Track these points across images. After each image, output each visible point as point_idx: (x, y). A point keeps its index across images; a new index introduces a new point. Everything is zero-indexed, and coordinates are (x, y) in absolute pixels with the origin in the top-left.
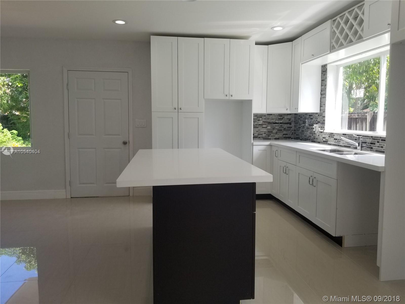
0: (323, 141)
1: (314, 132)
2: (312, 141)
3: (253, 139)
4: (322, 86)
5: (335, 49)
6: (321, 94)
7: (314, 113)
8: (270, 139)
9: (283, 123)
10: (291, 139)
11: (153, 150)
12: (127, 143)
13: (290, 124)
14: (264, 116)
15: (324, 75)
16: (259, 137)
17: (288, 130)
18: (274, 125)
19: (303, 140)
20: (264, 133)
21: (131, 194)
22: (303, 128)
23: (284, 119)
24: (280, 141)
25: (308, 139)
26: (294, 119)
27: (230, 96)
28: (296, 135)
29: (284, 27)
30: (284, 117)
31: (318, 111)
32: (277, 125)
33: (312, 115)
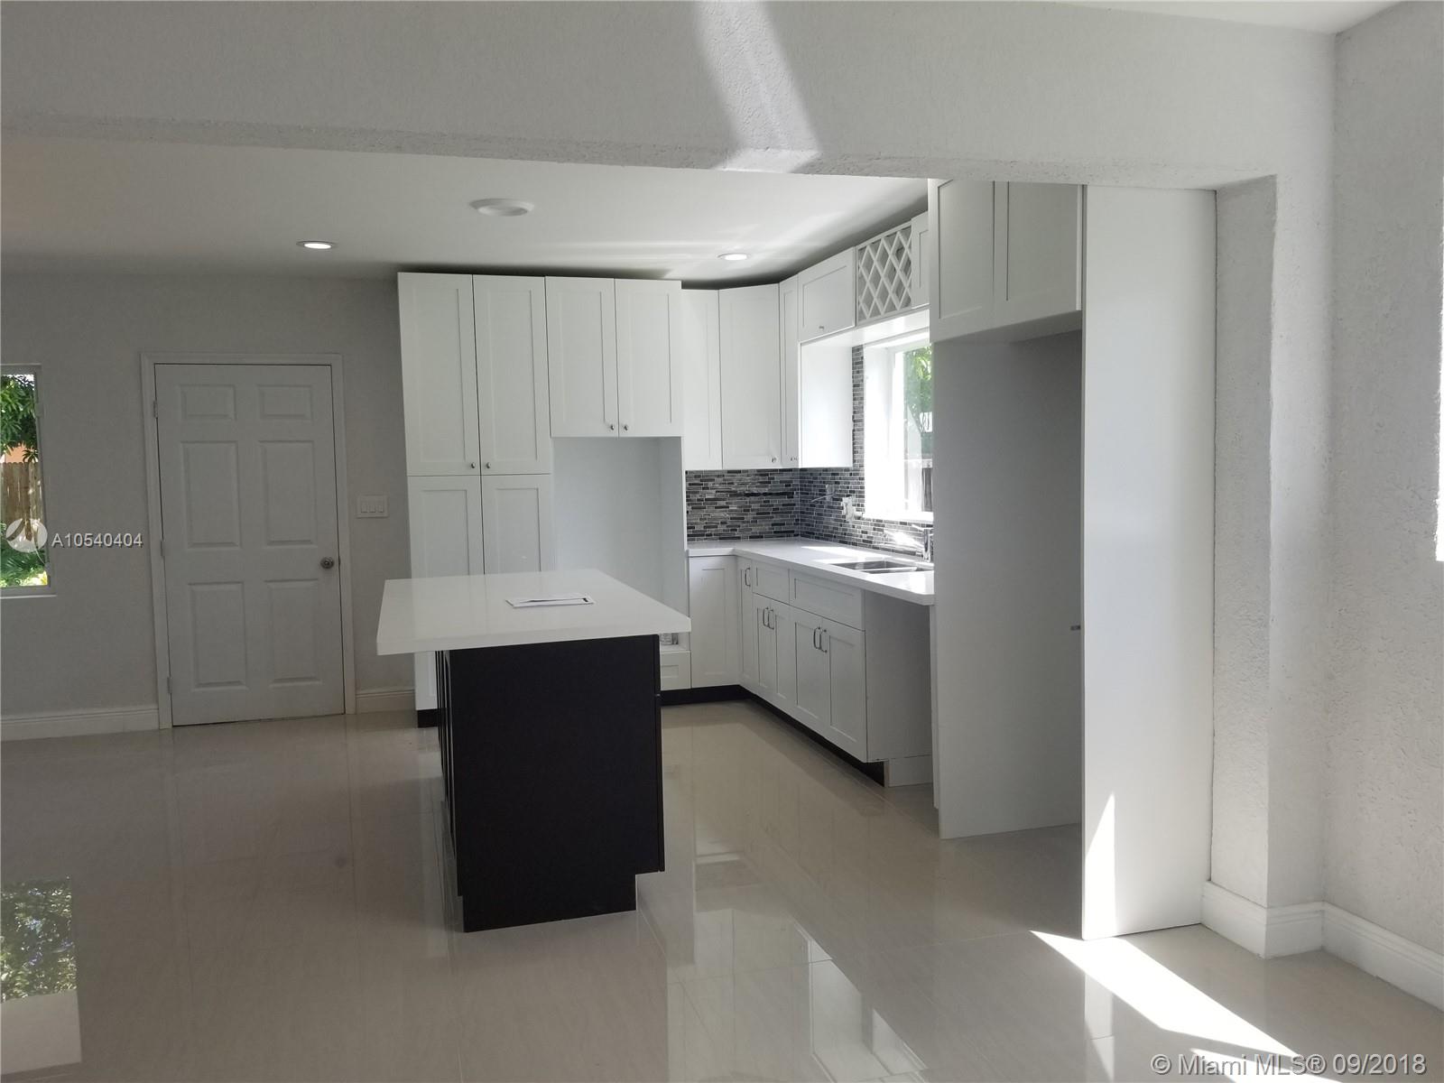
0: (864, 541)
1: (844, 517)
2: (841, 542)
3: (688, 540)
4: (854, 399)
5: (879, 317)
6: (854, 421)
7: (841, 469)
8: (739, 538)
9: (770, 494)
10: (795, 536)
11: (415, 581)
12: (333, 563)
13: (790, 495)
14: (718, 476)
15: (858, 372)
16: (707, 535)
17: (786, 513)
18: (748, 499)
19: (823, 539)
20: (722, 523)
21: (350, 710)
22: (820, 507)
23: (774, 482)
24: (764, 542)
25: (831, 536)
26: (801, 482)
27: (622, 429)
28: (807, 525)
29: (748, 254)
30: (773, 479)
31: (849, 464)
32: (756, 499)
33: (838, 474)
